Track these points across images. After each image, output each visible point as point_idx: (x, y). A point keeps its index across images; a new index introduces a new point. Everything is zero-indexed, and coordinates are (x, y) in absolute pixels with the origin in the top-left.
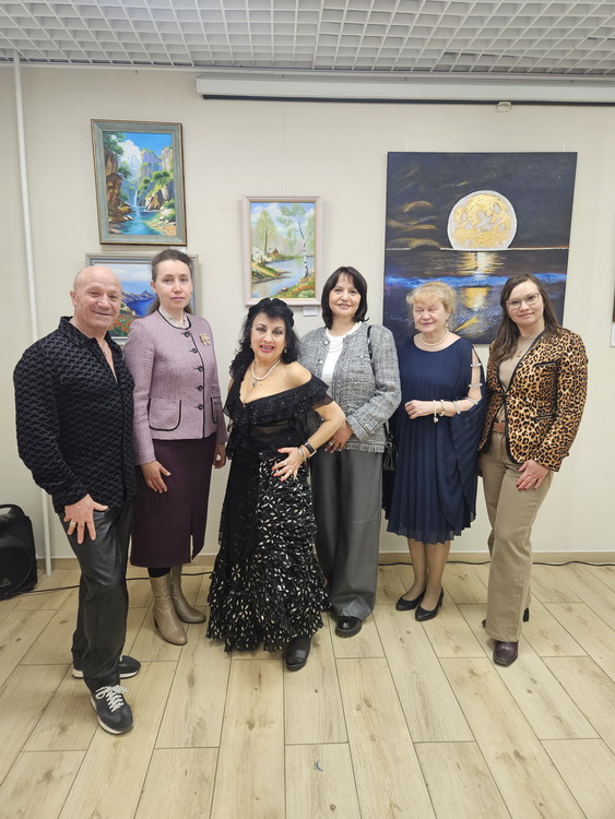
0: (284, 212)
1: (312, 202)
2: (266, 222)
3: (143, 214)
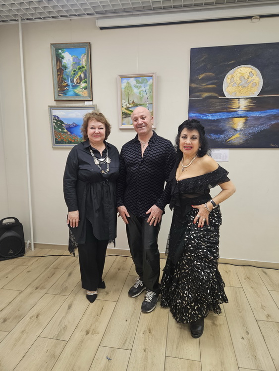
0: (138, 82)
1: (151, 76)
2: (129, 87)
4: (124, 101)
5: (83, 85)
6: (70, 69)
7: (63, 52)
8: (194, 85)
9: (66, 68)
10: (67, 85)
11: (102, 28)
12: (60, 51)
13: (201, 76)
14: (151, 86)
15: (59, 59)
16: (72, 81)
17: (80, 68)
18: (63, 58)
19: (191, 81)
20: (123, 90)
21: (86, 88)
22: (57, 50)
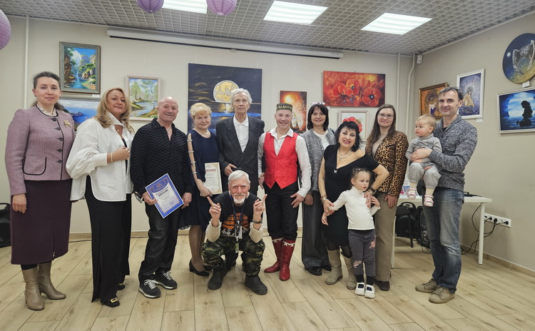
0: (144, 83)
1: (156, 80)
2: (136, 86)
3: (81, 80)
4: (131, 97)
5: (91, 80)
6: (79, 65)
7: (73, 50)
8: (191, 90)
9: (74, 63)
10: (75, 79)
11: (111, 37)
12: (69, 49)
13: (197, 84)
14: (157, 87)
15: (67, 55)
16: (80, 75)
17: (88, 66)
18: (72, 55)
19: (190, 87)
20: (131, 88)
21: (94, 83)
22: (66, 48)
